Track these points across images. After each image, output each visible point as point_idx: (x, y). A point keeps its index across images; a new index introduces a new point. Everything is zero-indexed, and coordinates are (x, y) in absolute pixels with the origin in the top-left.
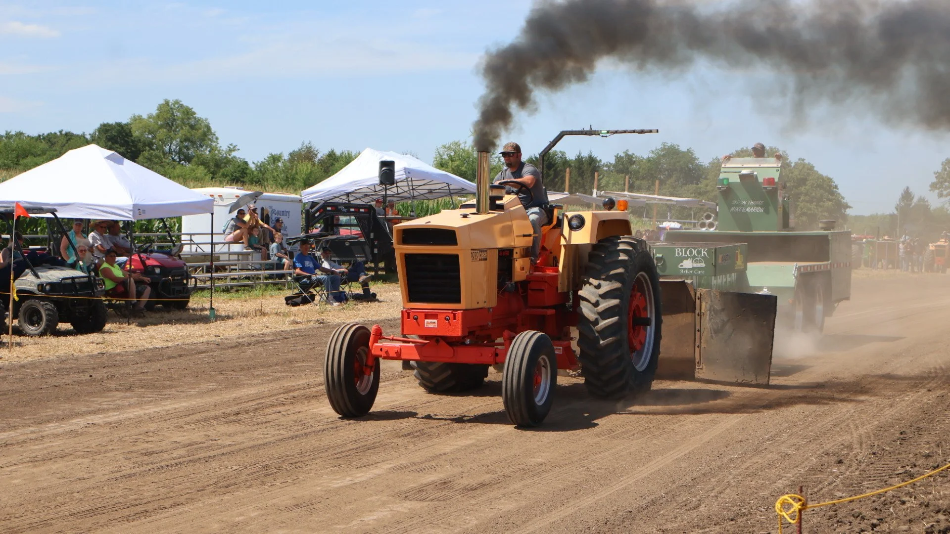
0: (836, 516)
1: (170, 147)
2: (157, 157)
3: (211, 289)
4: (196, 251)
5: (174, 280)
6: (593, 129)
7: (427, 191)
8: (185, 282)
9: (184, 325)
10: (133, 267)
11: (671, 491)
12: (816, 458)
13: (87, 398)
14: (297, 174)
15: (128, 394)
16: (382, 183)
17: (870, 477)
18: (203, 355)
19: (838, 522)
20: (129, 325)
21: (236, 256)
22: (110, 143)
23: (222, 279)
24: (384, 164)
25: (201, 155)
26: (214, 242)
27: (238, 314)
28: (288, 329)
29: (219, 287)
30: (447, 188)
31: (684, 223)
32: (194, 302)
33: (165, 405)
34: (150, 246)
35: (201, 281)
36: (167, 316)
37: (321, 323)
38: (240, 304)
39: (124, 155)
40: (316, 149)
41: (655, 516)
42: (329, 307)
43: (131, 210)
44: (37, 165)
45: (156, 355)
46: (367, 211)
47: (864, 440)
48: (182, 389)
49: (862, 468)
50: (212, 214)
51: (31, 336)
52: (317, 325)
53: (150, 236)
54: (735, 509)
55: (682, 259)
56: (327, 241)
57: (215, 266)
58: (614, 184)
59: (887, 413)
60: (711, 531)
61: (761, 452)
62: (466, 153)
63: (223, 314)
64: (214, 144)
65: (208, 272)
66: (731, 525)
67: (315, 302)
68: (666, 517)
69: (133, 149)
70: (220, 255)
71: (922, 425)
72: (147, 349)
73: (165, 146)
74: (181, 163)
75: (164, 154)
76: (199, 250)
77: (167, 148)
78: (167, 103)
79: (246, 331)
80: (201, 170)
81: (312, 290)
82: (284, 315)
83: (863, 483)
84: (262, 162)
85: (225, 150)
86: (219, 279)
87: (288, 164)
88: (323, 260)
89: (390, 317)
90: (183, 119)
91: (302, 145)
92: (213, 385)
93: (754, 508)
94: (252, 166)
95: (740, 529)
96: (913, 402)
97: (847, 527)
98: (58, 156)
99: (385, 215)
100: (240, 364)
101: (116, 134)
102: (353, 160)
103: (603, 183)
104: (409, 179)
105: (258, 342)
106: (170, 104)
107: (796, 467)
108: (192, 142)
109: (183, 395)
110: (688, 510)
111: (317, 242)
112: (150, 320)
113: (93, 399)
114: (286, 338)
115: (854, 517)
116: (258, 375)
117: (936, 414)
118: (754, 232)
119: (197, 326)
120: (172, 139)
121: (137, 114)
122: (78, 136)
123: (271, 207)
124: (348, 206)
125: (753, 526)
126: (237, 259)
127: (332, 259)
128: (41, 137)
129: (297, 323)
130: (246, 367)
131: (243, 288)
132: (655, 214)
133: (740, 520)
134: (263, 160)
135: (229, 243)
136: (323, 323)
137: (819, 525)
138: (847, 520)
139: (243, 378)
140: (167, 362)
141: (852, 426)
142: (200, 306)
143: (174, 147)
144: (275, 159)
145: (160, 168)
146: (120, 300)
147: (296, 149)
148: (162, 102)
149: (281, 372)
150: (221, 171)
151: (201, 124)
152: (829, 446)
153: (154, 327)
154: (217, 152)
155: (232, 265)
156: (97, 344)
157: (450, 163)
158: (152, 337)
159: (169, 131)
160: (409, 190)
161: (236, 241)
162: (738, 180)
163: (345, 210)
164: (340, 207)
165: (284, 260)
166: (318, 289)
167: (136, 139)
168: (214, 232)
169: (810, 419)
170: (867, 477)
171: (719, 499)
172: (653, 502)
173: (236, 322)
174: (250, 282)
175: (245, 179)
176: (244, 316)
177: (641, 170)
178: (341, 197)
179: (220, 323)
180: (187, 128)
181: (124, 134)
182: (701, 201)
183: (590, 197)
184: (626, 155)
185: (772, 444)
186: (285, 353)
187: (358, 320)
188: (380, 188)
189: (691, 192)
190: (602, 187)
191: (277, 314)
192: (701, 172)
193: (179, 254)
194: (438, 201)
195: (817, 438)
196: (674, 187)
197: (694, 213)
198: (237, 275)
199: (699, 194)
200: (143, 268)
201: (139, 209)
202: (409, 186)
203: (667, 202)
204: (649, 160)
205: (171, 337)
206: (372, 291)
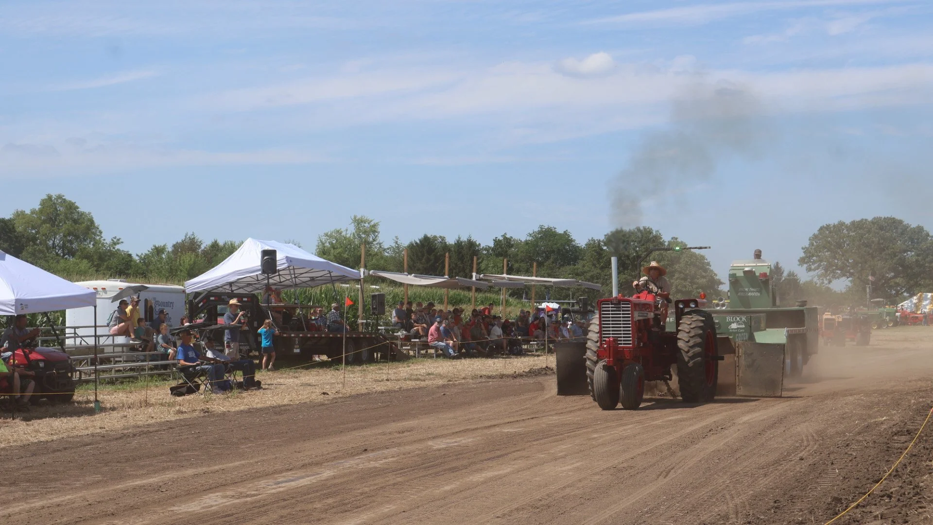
1: (54, 241)
2: (41, 251)
3: (96, 382)
5: (58, 373)
7: (309, 279)
8: (70, 375)
9: (69, 418)
10: (16, 362)
14: (181, 265)
15: (13, 488)
16: (264, 272)
18: (88, 447)
20: (13, 419)
21: (121, 348)
23: (107, 371)
24: (265, 253)
25: (85, 248)
26: (97, 334)
27: (123, 406)
28: (173, 419)
29: (104, 379)
30: (329, 275)
31: (563, 304)
32: (79, 395)
33: (50, 499)
35: (85, 374)
36: (52, 409)
37: (206, 412)
38: (125, 396)
39: (6, 251)
40: (199, 240)
42: (214, 396)
43: (13, 305)
45: (42, 448)
46: (249, 299)
47: (740, 510)
48: (67, 482)
50: (95, 307)
52: (202, 414)
56: (211, 331)
57: (100, 358)
58: (493, 267)
59: (761, 482)
62: (347, 241)
63: (108, 406)
64: (98, 238)
65: (93, 364)
67: (199, 391)
69: (17, 244)
70: (105, 348)
71: (795, 493)
72: (32, 443)
73: (49, 240)
74: (65, 257)
75: (48, 248)
76: (83, 343)
77: (50, 243)
78: (50, 198)
79: (132, 422)
80: (84, 265)
81: (196, 380)
82: (169, 406)
84: (146, 255)
85: (108, 243)
87: (172, 256)
88: (207, 349)
89: (275, 404)
90: (66, 214)
91: (186, 236)
92: (99, 477)
94: (136, 259)
96: (786, 470)
99: (268, 303)
100: (125, 455)
102: (237, 250)
103: (483, 266)
104: (291, 268)
105: (142, 433)
106: (53, 198)
108: (75, 236)
109: (68, 487)
111: (201, 333)
112: (35, 414)
114: (171, 428)
116: (143, 466)
117: (808, 482)
119: (82, 419)
120: (55, 234)
121: (20, 210)
123: (154, 299)
126: (121, 350)
127: (217, 348)
129: (182, 413)
130: (131, 458)
131: (128, 380)
132: (533, 296)
134: (147, 252)
135: (113, 335)
136: (208, 412)
139: (128, 469)
140: (51, 455)
141: (728, 497)
142: (85, 399)
143: (58, 241)
144: (159, 251)
145: (43, 263)
146: (4, 396)
147: (180, 241)
148: (45, 197)
149: (167, 462)
150: (105, 263)
151: (84, 218)
152: (706, 517)
153: (39, 421)
154: (100, 245)
155: (117, 357)
157: (332, 251)
158: (37, 431)
159: (53, 226)
160: (292, 278)
161: (120, 333)
164: (223, 297)
165: (170, 351)
166: (202, 378)
167: (19, 235)
168: (97, 325)
169: (687, 491)
173: (122, 414)
174: (135, 374)
175: (130, 271)
176: (129, 407)
177: (519, 253)
178: (224, 287)
179: (105, 415)
180: (70, 223)
181: (7, 230)
182: (578, 282)
183: (470, 280)
184: (504, 238)
185: (650, 516)
186: (170, 443)
187: (242, 408)
188: (263, 277)
189: (569, 272)
190: (483, 271)
191: (162, 404)
192: (578, 253)
193: (62, 347)
194: (321, 288)
195: (693, 509)
196: (552, 269)
197: (572, 294)
198: (122, 366)
199: (577, 274)
200: (27, 362)
201: (21, 304)
202: (290, 274)
203: (545, 284)
204: (527, 243)
205: (56, 430)
206: (256, 379)
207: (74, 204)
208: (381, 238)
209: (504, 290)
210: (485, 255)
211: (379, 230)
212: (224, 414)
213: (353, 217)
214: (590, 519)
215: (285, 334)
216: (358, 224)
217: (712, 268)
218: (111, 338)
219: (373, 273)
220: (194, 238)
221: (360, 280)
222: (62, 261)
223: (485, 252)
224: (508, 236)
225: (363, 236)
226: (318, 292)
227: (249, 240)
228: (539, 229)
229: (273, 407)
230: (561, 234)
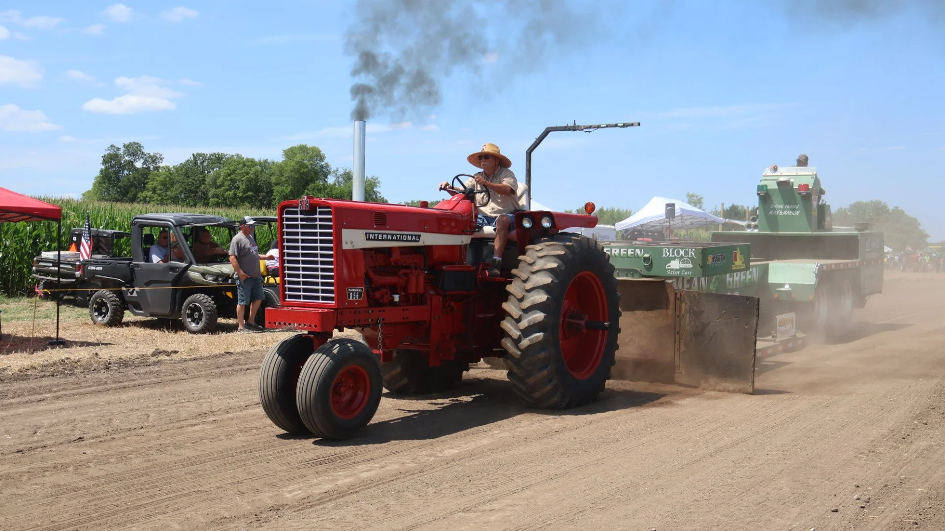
6: (577, 124)
55: (669, 260)
118: (779, 233)
162: (776, 187)
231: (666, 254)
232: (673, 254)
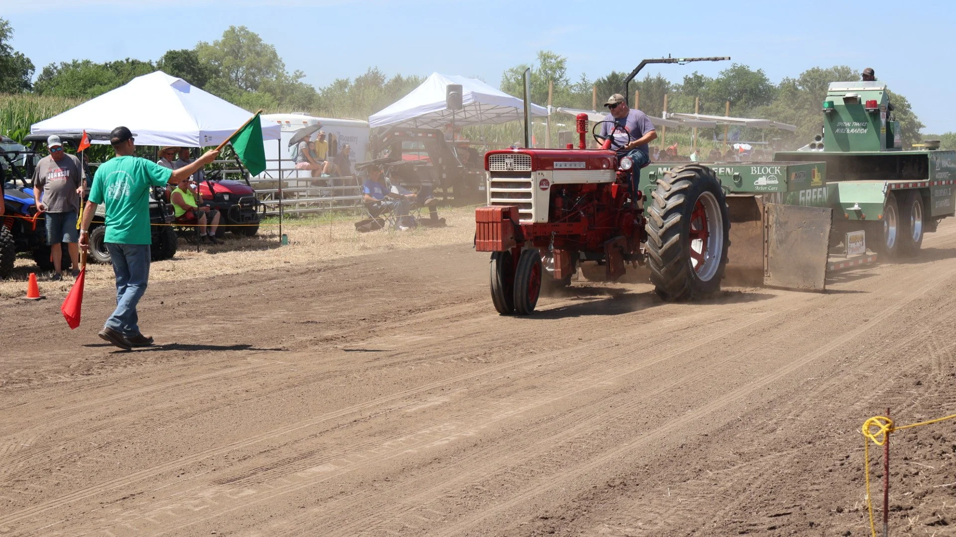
0: (916, 438)
1: (237, 74)
2: (223, 84)
3: (280, 216)
4: (265, 177)
5: (243, 206)
6: (672, 58)
7: (495, 115)
8: (254, 208)
9: (253, 252)
11: (747, 414)
12: (894, 380)
13: (158, 325)
14: (364, 99)
15: (198, 321)
16: (449, 107)
17: (950, 398)
18: (273, 282)
19: (918, 444)
20: (198, 252)
21: (305, 182)
22: (176, 71)
24: (451, 88)
25: (268, 82)
26: (281, 168)
27: (308, 240)
28: (358, 255)
29: (287, 214)
30: (515, 112)
32: (263, 229)
34: (218, 173)
35: (269, 207)
36: (235, 242)
38: (309, 230)
39: (191, 83)
40: (382, 75)
41: (731, 439)
43: (197, 137)
44: (102, 93)
45: (227, 281)
46: (435, 135)
47: (943, 361)
49: (940, 389)
50: (279, 140)
51: (102, 263)
52: (387, 251)
53: (217, 163)
54: (812, 431)
55: (757, 177)
56: (396, 166)
57: (284, 192)
58: (683, 106)
60: (789, 454)
61: (837, 374)
62: (533, 76)
63: (293, 239)
64: (280, 71)
65: (276, 198)
66: (809, 448)
67: (384, 228)
68: (742, 441)
69: (200, 76)
70: (289, 182)
72: (217, 276)
73: (232, 73)
74: (248, 90)
75: (231, 81)
76: (267, 176)
77: (234, 74)
78: (233, 29)
79: (317, 258)
80: (267, 97)
82: (353, 241)
83: (943, 405)
84: (329, 89)
85: (291, 76)
86: (287, 206)
87: (355, 90)
88: (392, 185)
89: (460, 242)
90: (249, 46)
91: (369, 71)
93: (832, 430)
94: (318, 92)
95: (818, 452)
97: (928, 449)
98: (123, 84)
99: (453, 139)
100: (311, 290)
101: (182, 62)
102: (420, 84)
103: (672, 106)
104: (477, 104)
105: (328, 268)
106: (236, 30)
107: (874, 389)
108: (257, 68)
110: (765, 433)
111: (386, 168)
112: (221, 247)
113: (164, 326)
114: (356, 264)
115: (935, 439)
116: (329, 301)
119: (267, 252)
120: (238, 67)
121: (203, 41)
122: (144, 64)
123: (339, 133)
124: (416, 130)
125: (832, 449)
126: (305, 185)
127: (401, 184)
128: (108, 66)
129: (366, 249)
130: (316, 293)
131: (311, 214)
132: (725, 136)
133: (818, 443)
134: (330, 86)
136: (392, 249)
137: (899, 447)
138: (928, 442)
140: (238, 288)
141: (930, 348)
142: (269, 233)
143: (241, 74)
144: (342, 85)
145: (227, 96)
146: (190, 227)
147: (363, 75)
148: (228, 29)
150: (288, 98)
151: (267, 51)
152: (906, 368)
153: (224, 254)
154: (283, 79)
155: (301, 191)
156: (168, 271)
157: (517, 87)
158: (222, 264)
159: (236, 57)
160: (477, 114)
163: (413, 135)
164: (408, 132)
167: (202, 66)
168: (281, 159)
169: (887, 341)
170: (947, 399)
171: (796, 422)
172: (729, 426)
173: (306, 248)
174: (319, 208)
175: (312, 106)
176: (313, 242)
177: (710, 92)
178: (408, 122)
179: (290, 249)
180: (253, 55)
181: (190, 62)
182: (772, 122)
183: (659, 119)
184: (695, 77)
185: (849, 366)
186: (355, 279)
187: (427, 245)
188: (447, 113)
189: (761, 113)
190: (672, 109)
191: (346, 240)
192: (771, 93)
193: (247, 180)
194: (506, 125)
195: (894, 359)
196: (742, 109)
197: (765, 135)
198: (304, 201)
199: (770, 115)
200: (211, 194)
201: (206, 136)
202: (476, 110)
203: (738, 124)
204: (718, 81)
205: (241, 264)
206: (440, 216)
207: (256, 36)
208: (568, 75)
209: (694, 129)
210: (675, 93)
211: (565, 67)
212: (408, 251)
213: (539, 52)
214: (785, 367)
215: (470, 171)
216: (544, 60)
217: (912, 111)
218: (295, 172)
219: (561, 110)
220: (377, 72)
221: (547, 117)
222: (245, 94)
223: (674, 91)
224: (699, 74)
225: (549, 72)
226: (503, 129)
227: (434, 74)
228: (732, 67)
229: (458, 245)
230: (753, 73)
231: (754, 172)
232: (760, 172)
